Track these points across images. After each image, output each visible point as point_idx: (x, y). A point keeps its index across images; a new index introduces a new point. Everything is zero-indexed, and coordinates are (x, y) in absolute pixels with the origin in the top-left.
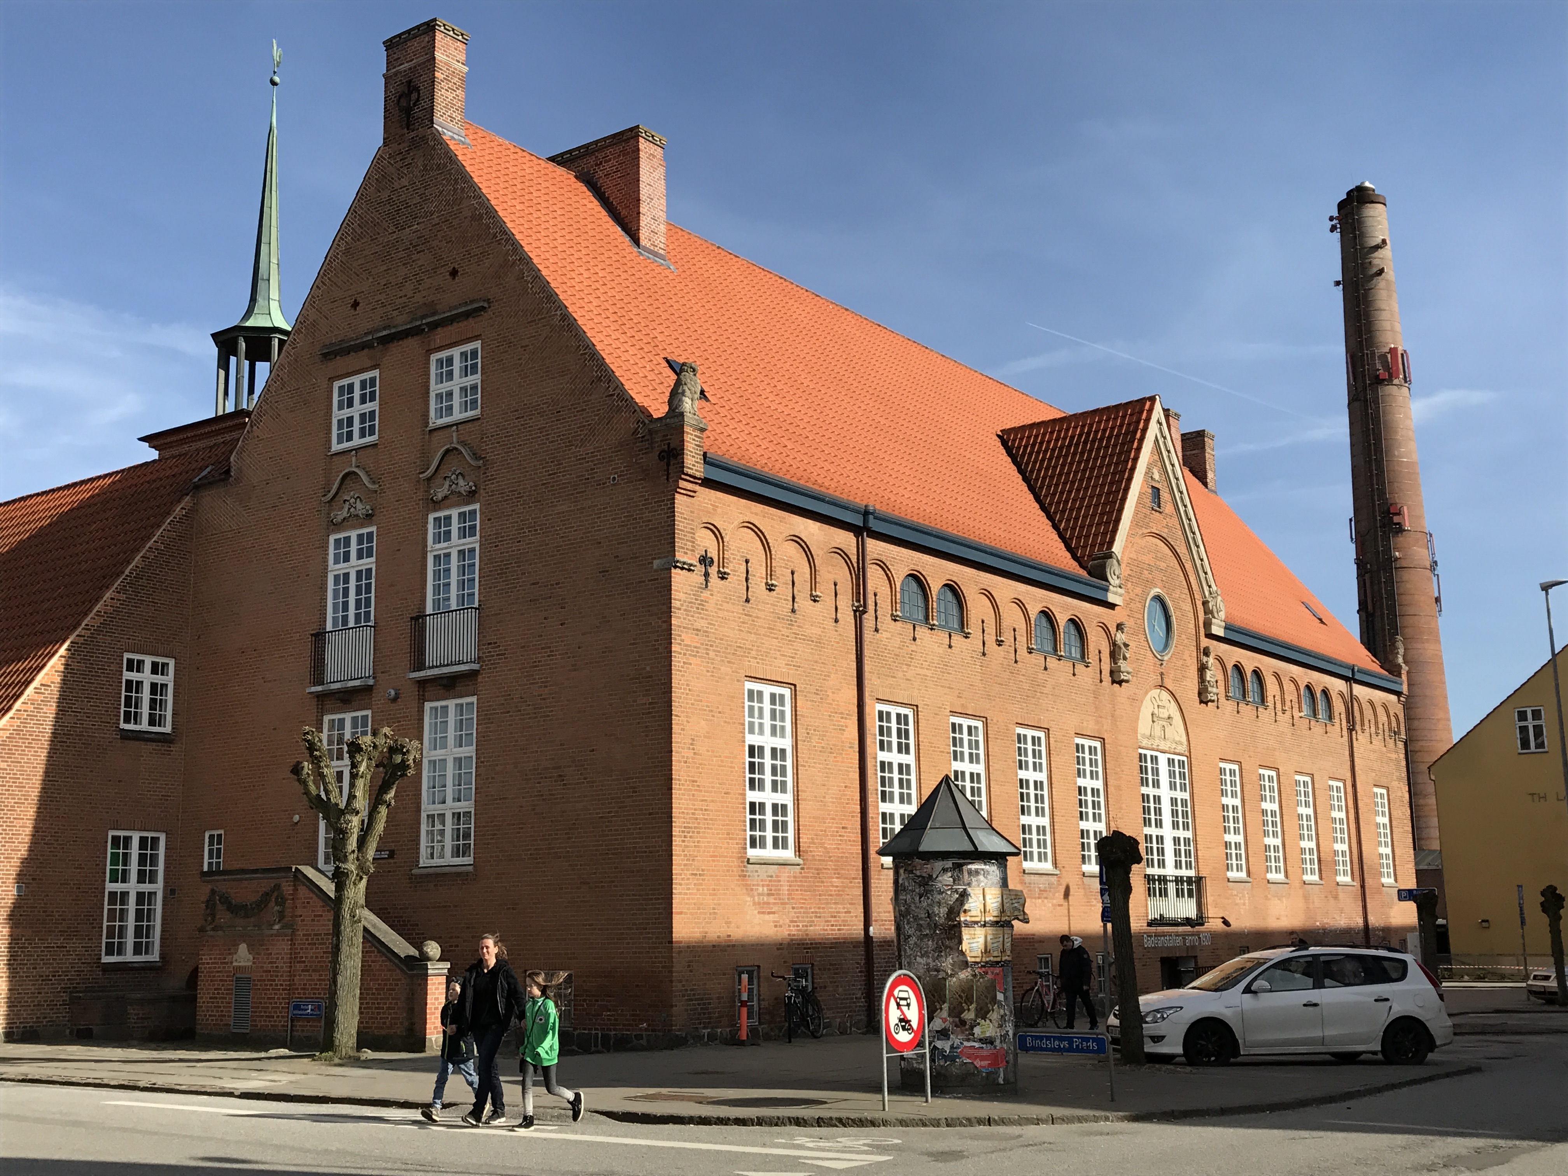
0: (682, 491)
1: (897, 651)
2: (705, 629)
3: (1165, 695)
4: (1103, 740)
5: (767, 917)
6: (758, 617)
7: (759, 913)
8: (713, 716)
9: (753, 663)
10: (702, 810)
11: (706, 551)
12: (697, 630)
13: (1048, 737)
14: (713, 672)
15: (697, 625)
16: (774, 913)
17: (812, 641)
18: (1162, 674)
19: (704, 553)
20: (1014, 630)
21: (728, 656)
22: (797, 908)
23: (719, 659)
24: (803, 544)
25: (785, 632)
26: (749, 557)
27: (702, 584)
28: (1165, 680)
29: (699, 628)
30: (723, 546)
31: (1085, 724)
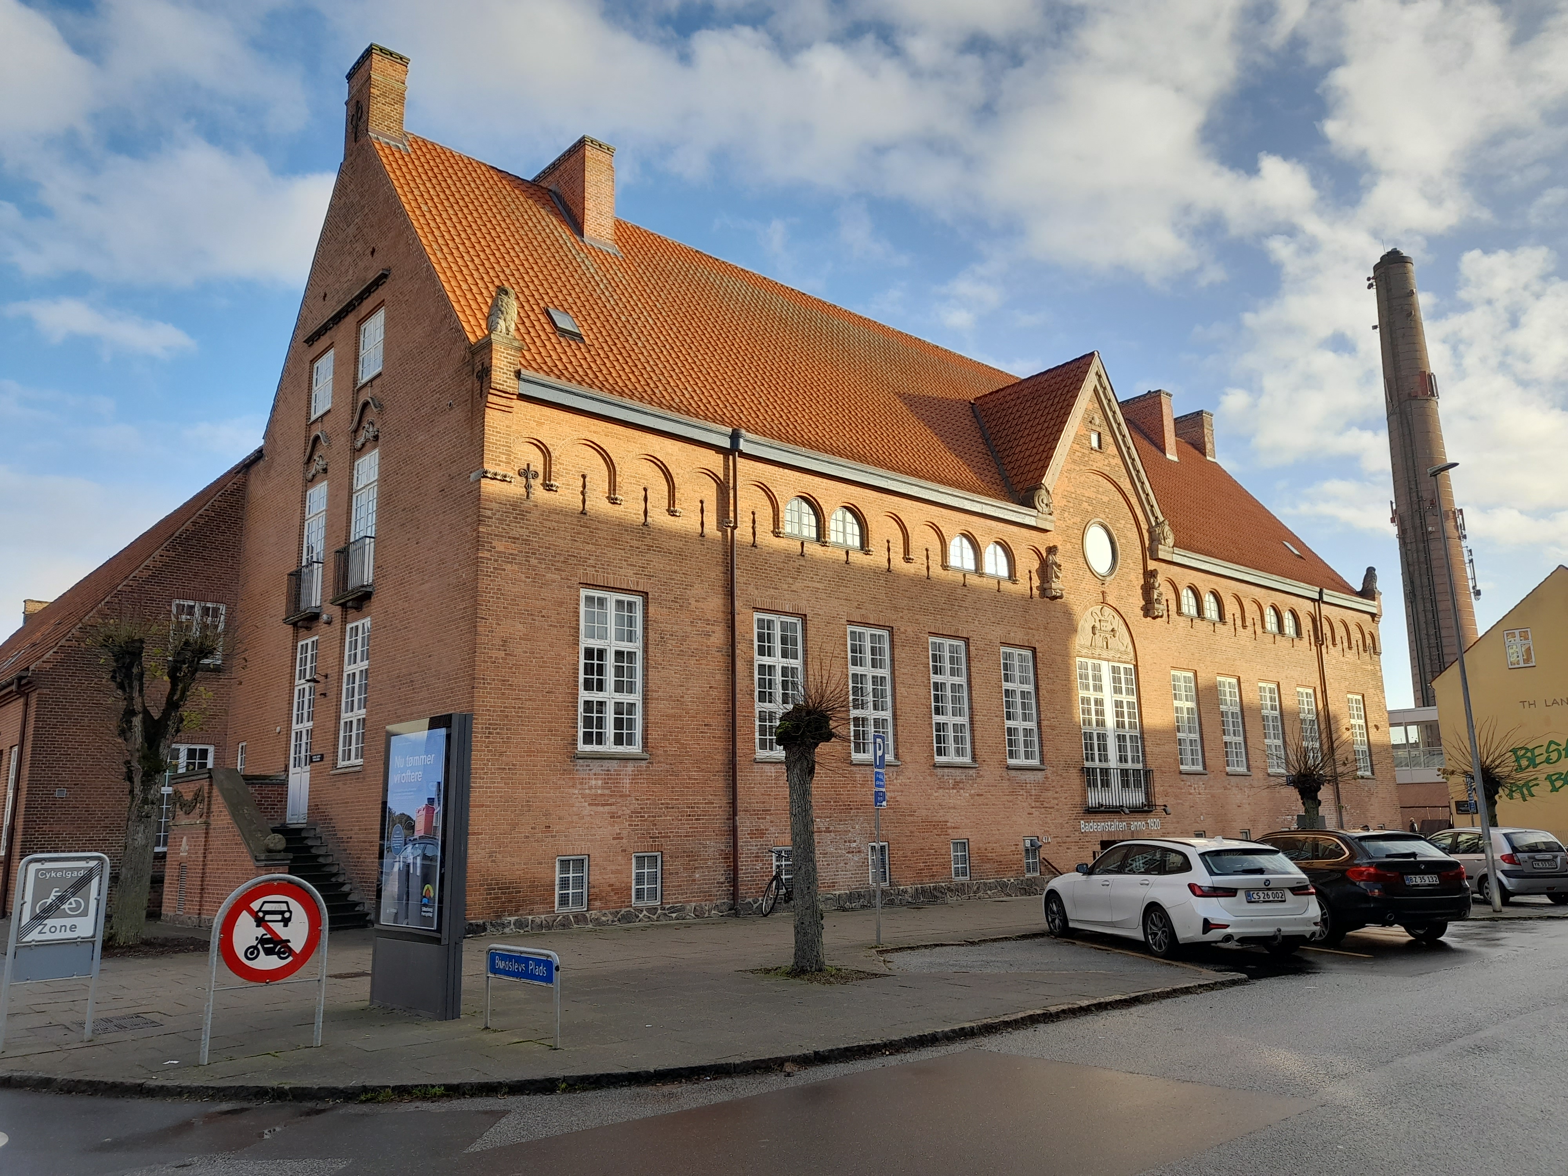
0: (494, 406)
1: (781, 565)
2: (525, 537)
3: (1107, 611)
4: (1034, 650)
5: (600, 809)
6: (598, 529)
7: (589, 804)
8: (533, 620)
9: (591, 571)
10: (514, 708)
11: (528, 465)
12: (514, 538)
13: (967, 645)
14: (535, 578)
15: (514, 533)
16: (611, 805)
17: (671, 553)
18: (1103, 593)
19: (525, 467)
20: (927, 550)
21: (557, 564)
22: (642, 800)
23: (544, 566)
24: (659, 463)
25: (635, 543)
26: (586, 472)
27: (523, 495)
28: (1108, 598)
29: (518, 536)
30: (550, 460)
31: (1012, 634)
